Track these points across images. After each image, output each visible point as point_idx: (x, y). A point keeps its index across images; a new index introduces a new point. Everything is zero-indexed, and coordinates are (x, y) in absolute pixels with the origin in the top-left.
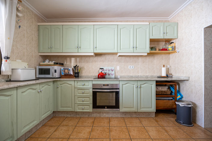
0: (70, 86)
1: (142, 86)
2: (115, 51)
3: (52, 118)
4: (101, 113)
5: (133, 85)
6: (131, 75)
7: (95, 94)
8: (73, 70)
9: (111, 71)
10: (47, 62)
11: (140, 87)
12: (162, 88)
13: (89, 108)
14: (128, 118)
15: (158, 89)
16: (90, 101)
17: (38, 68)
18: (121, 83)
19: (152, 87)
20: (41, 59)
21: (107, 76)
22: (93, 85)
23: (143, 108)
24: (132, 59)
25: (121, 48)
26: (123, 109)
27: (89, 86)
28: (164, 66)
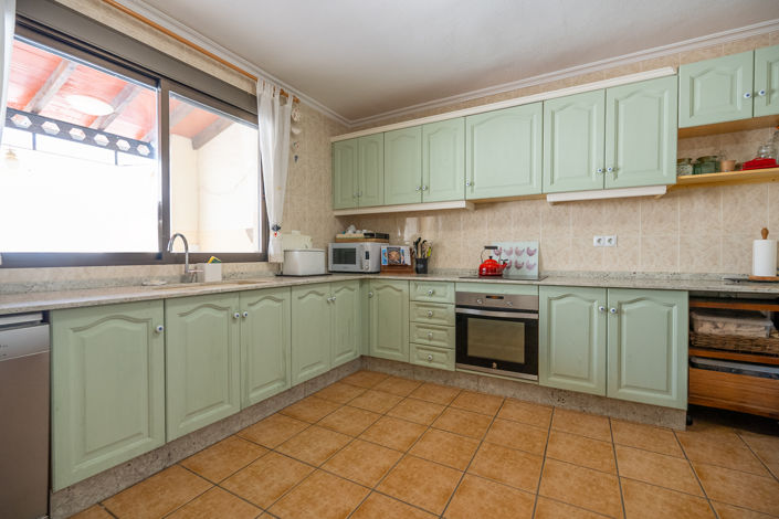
0: (398, 294)
1: (625, 308)
2: (535, 189)
3: (359, 372)
4: (481, 380)
5: (590, 304)
6: (604, 269)
7: (461, 321)
8: (412, 253)
9: (525, 254)
10: (350, 233)
11: (619, 312)
12: (739, 326)
13: (446, 361)
14: (571, 411)
15: (717, 327)
16: (447, 339)
17: (331, 246)
18: (544, 295)
19: (669, 314)
20: (339, 225)
21: (513, 271)
22: (458, 295)
23: (627, 386)
24: (606, 211)
25: (556, 177)
26: (553, 379)
27: (446, 295)
28: (765, 234)
